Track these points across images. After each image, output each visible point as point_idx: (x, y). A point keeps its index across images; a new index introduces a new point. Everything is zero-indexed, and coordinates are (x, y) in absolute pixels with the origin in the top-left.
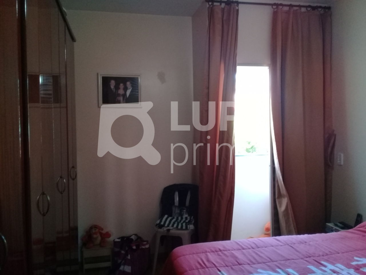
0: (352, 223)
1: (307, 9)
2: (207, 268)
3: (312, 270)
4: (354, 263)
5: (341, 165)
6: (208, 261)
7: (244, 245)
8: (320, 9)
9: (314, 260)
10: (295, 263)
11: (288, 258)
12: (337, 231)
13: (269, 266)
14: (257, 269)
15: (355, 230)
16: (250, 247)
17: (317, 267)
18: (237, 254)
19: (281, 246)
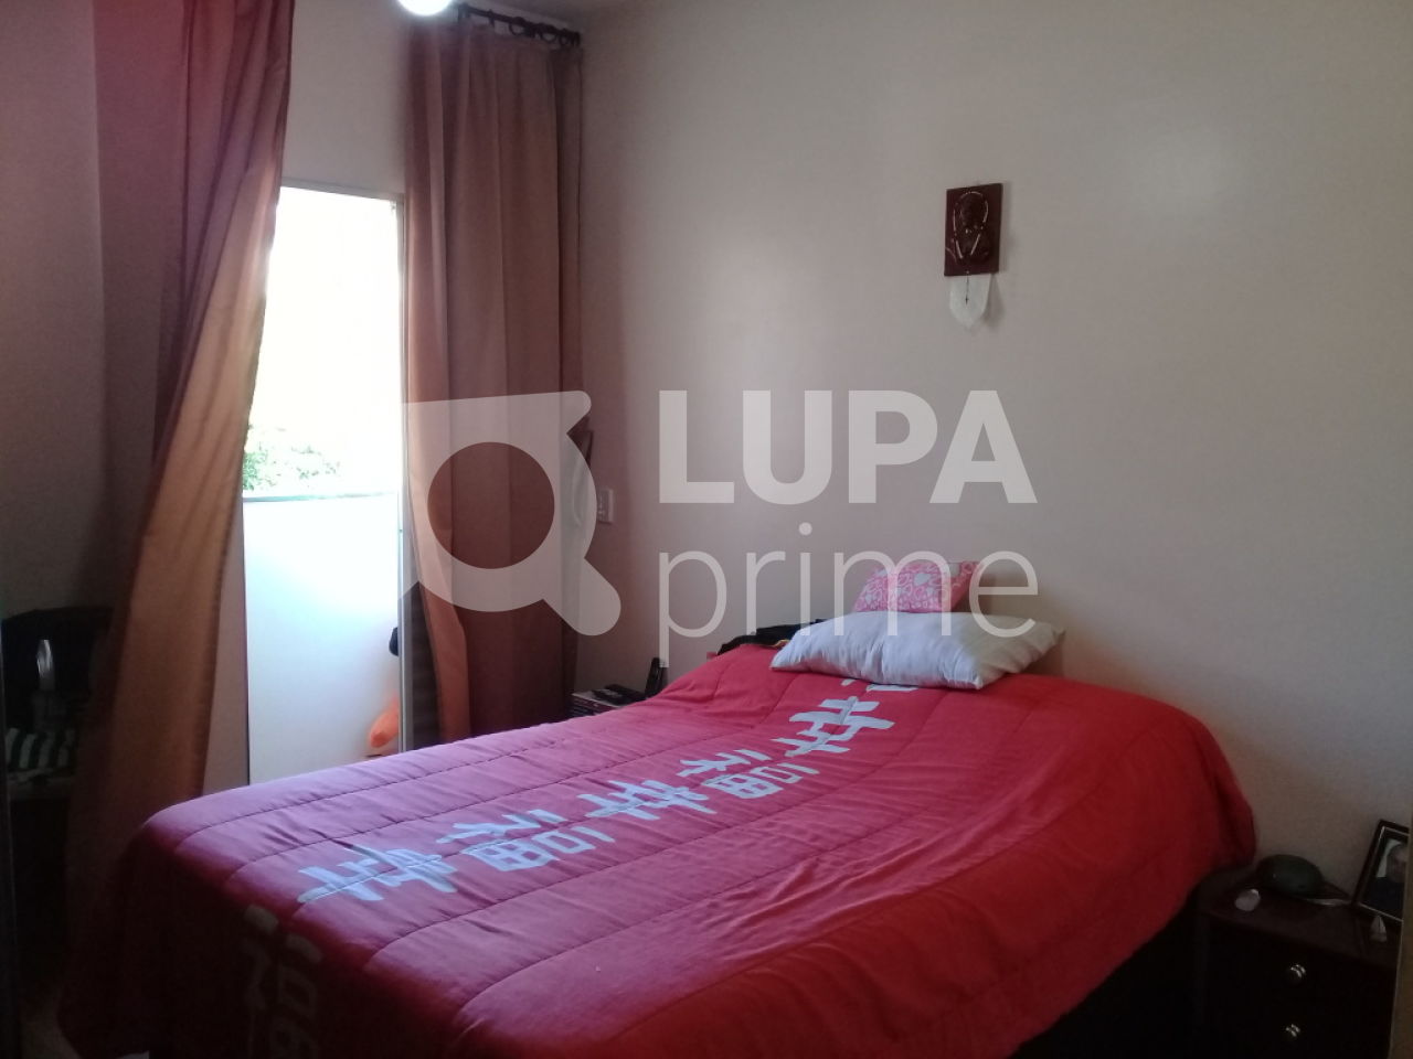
0: (641, 687)
1: (511, 29)
2: (304, 845)
3: (593, 803)
4: (684, 774)
5: (609, 524)
6: (297, 828)
7: (384, 773)
8: (549, 37)
9: (587, 779)
10: (544, 793)
11: (522, 786)
12: (604, 709)
13: (479, 812)
14: (452, 824)
15: (661, 698)
16: (403, 776)
17: (604, 796)
18: (376, 797)
19: (490, 760)
